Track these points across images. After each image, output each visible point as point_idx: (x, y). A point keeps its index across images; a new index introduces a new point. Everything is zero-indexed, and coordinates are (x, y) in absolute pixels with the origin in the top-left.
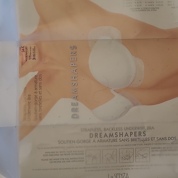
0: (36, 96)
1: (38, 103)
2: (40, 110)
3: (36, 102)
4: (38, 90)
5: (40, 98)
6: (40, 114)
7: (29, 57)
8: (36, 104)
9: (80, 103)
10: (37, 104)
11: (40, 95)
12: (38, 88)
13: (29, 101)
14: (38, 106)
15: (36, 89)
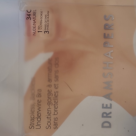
0: (49, 92)
1: (53, 102)
2: (56, 113)
3: (49, 100)
4: (53, 83)
5: (56, 94)
6: (56, 119)
7: (39, 28)
8: (49, 103)
9: (114, 103)
10: (51, 104)
11: (56, 90)
12: (53, 79)
13: (39, 99)
14: (52, 107)
15: (50, 80)
